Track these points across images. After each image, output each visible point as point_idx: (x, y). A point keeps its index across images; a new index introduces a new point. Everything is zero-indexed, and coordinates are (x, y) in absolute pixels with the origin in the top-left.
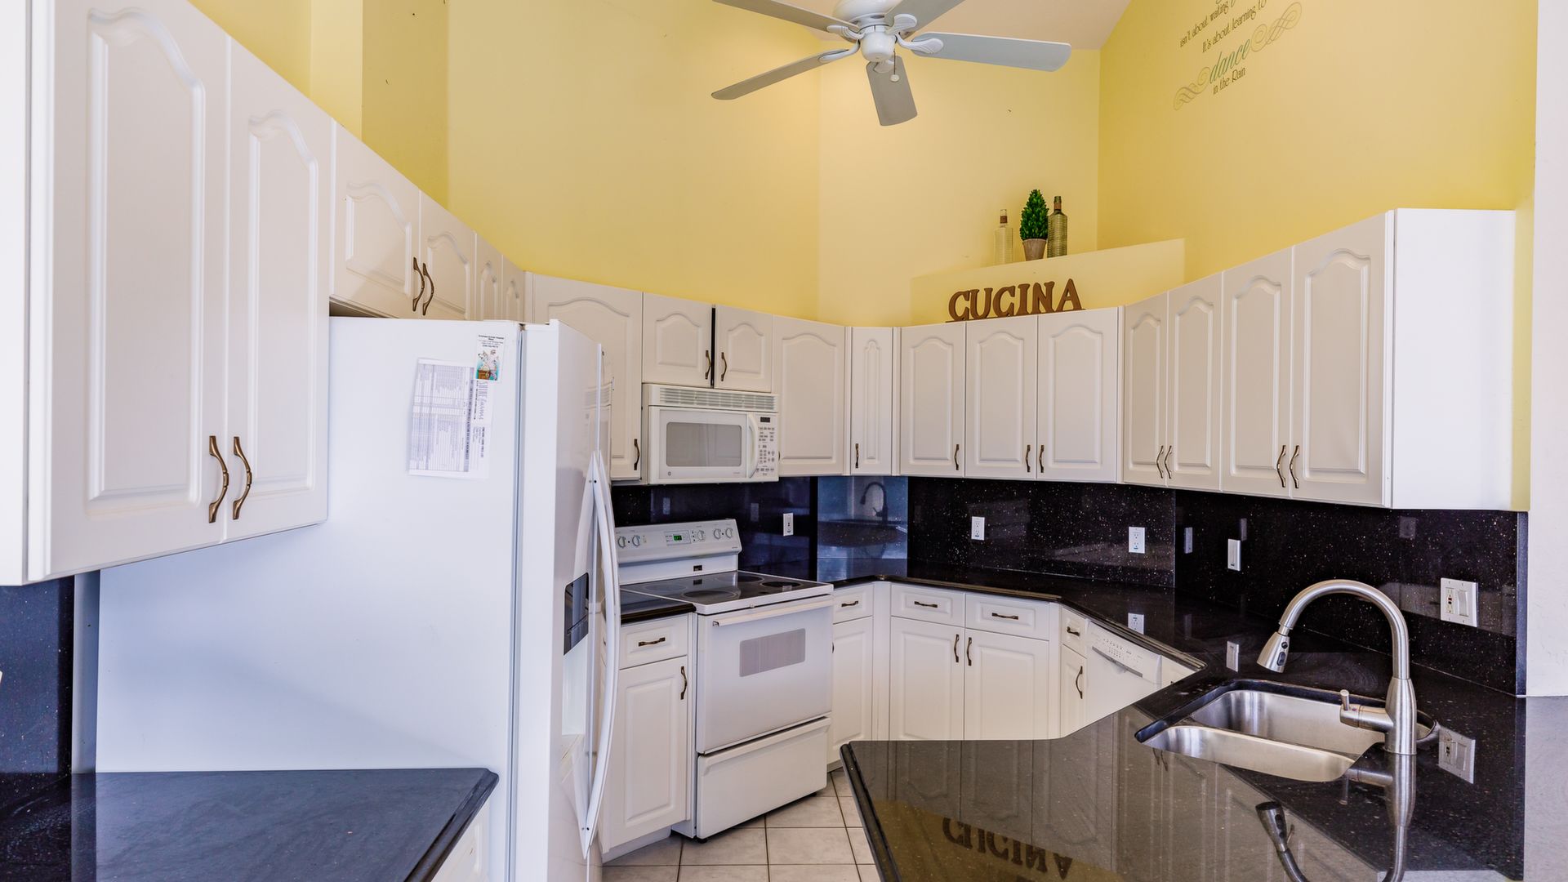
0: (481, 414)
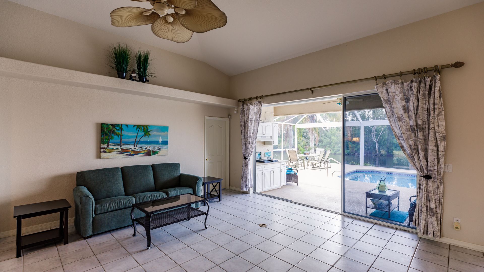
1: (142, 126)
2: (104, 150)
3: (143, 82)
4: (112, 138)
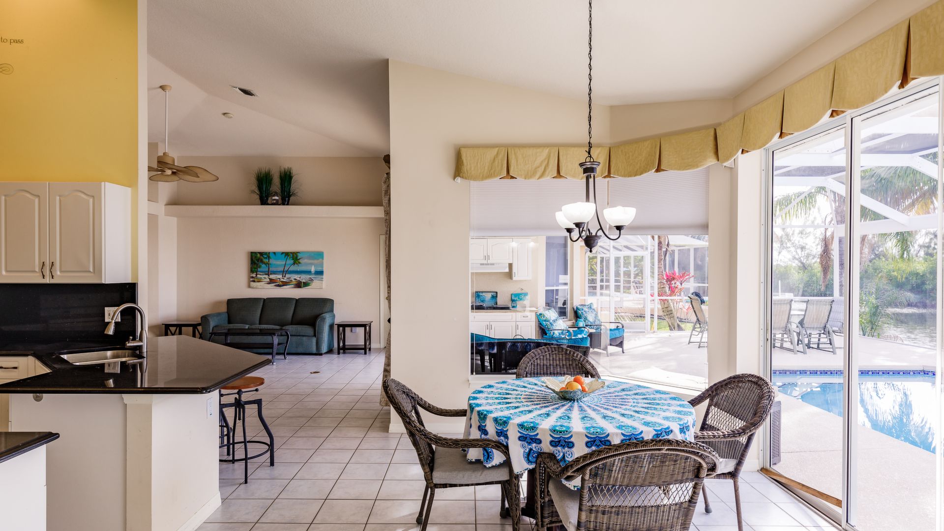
1: (291, 253)
2: (253, 280)
3: (284, 204)
4: (260, 267)
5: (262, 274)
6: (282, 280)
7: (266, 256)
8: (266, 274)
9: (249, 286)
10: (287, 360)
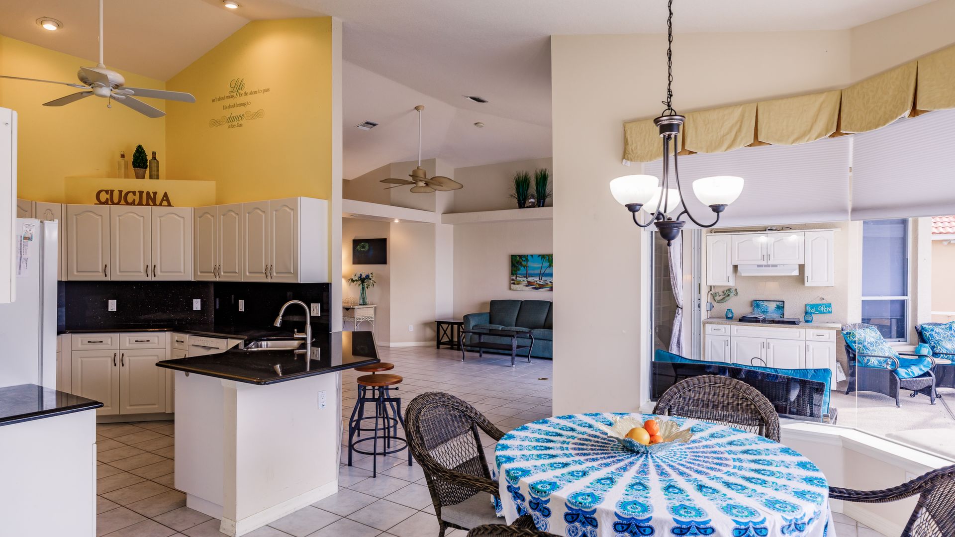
0: (26, 253)
1: (547, 255)
2: (513, 282)
3: (539, 206)
4: (519, 270)
5: (521, 276)
6: (539, 283)
7: (524, 259)
8: (524, 277)
9: (510, 289)
10: (530, 364)
